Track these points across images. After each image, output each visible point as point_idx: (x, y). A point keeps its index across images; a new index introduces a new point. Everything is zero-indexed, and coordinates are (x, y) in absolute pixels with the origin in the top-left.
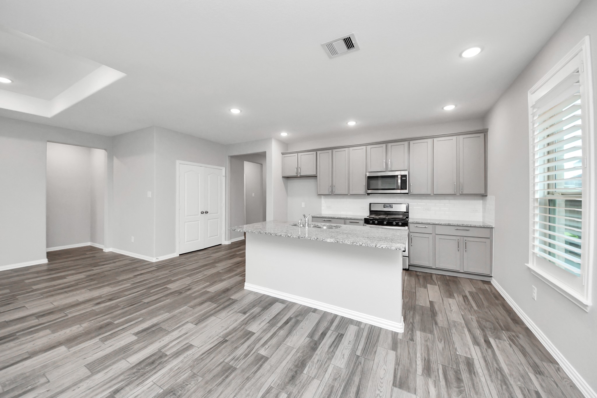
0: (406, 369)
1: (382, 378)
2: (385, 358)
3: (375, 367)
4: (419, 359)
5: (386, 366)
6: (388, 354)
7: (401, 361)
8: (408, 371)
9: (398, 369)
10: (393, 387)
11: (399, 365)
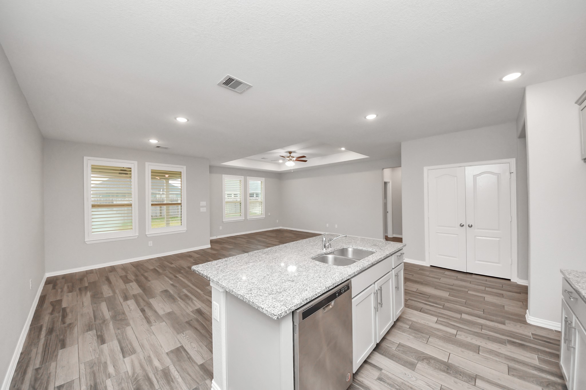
0: (182, 360)
1: (192, 343)
2: (201, 353)
3: (201, 343)
4: (177, 377)
5: (195, 350)
6: (202, 358)
7: (189, 362)
8: (179, 360)
9: (187, 355)
10: (182, 345)
11: (189, 358)
